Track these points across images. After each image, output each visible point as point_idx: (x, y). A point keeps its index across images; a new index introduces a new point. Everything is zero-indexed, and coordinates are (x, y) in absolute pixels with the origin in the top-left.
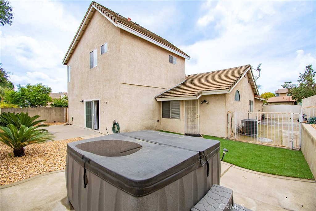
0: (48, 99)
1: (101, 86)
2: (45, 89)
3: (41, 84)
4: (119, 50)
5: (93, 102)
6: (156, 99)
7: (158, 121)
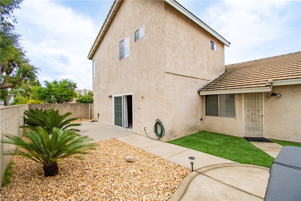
0: (74, 95)
1: (135, 78)
2: (71, 84)
3: (67, 80)
4: (163, 31)
5: (124, 97)
6: (200, 92)
7: (201, 119)
